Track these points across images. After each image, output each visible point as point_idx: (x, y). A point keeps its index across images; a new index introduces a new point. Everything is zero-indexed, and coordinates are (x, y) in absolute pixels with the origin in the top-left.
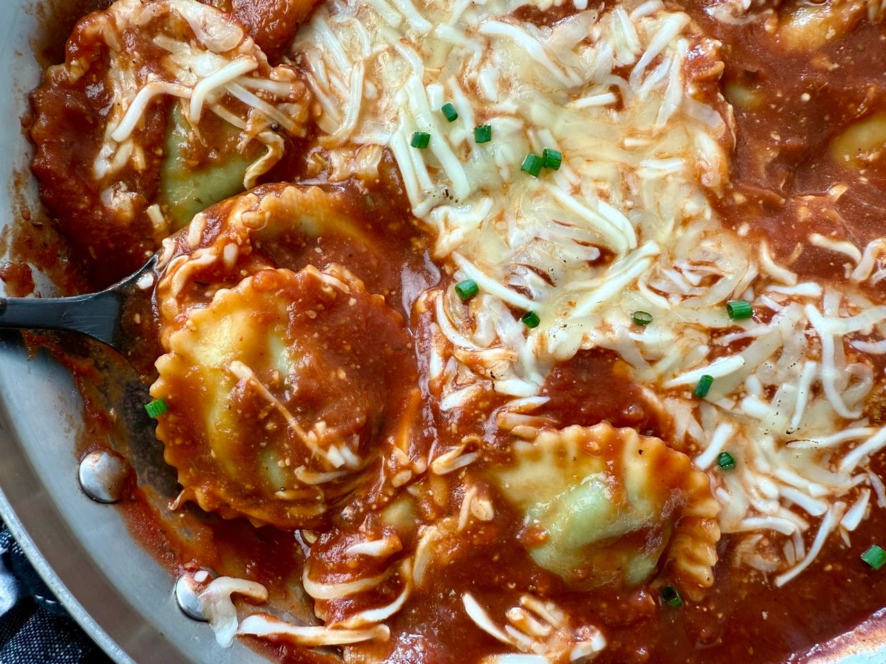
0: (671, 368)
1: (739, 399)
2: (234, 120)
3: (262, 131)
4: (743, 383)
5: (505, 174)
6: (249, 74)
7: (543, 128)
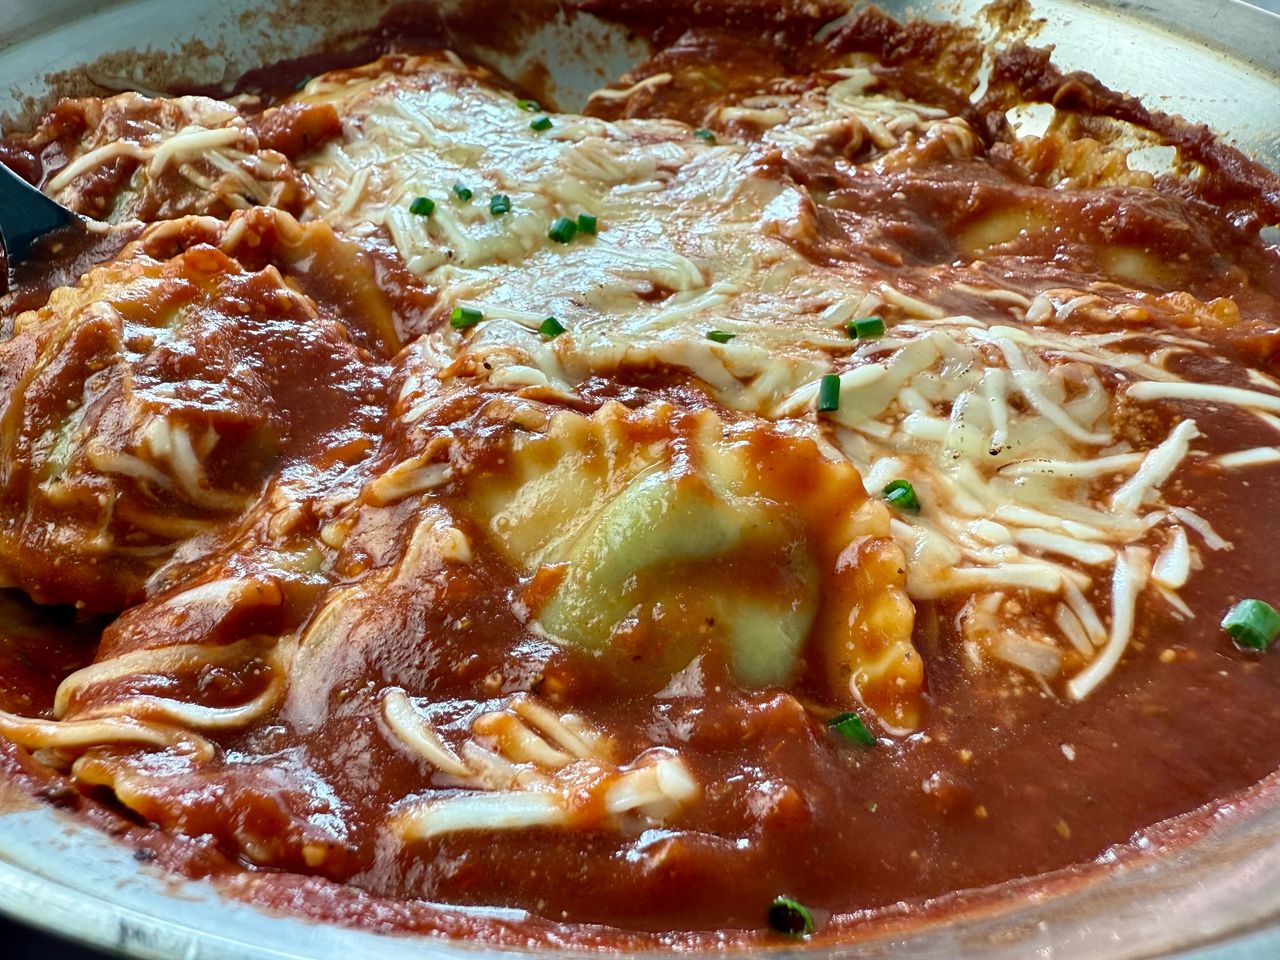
0: (778, 387)
1: (897, 423)
2: (201, 180)
3: (233, 193)
4: (895, 400)
5: (527, 243)
6: (232, 145)
7: (574, 202)
